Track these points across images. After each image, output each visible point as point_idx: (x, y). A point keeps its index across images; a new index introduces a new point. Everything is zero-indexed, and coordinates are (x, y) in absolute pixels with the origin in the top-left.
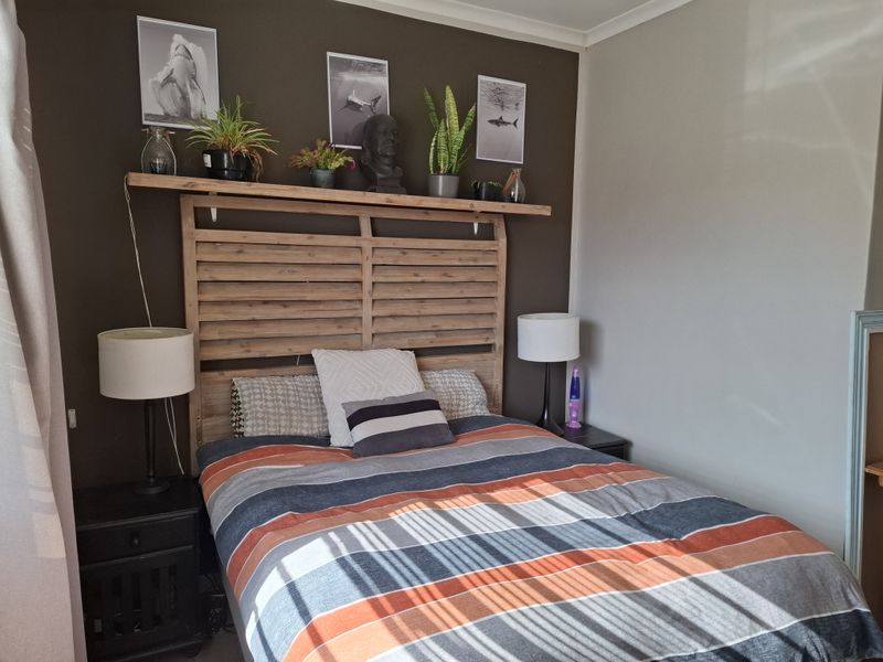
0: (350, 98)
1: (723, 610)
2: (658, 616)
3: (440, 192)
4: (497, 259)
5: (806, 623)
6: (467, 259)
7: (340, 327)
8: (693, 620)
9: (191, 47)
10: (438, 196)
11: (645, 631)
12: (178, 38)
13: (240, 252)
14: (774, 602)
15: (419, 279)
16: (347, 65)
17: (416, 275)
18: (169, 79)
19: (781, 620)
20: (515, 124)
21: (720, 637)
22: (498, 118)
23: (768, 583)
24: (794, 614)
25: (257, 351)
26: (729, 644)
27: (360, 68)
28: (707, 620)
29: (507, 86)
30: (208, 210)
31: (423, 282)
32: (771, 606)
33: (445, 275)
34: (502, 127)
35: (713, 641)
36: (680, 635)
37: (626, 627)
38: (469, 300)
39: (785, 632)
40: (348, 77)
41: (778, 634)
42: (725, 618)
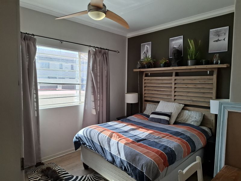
0: (174, 47)
1: (116, 148)
2: (107, 142)
3: (190, 65)
4: (213, 81)
5: (128, 162)
6: (202, 81)
7: (168, 97)
8: (111, 146)
9: (148, 46)
10: (189, 66)
11: (103, 142)
12: (146, 45)
13: (151, 81)
14: (125, 154)
15: (187, 87)
16: (173, 40)
17: (186, 86)
18: (145, 53)
19: (123, 157)
20: (224, 40)
21: (111, 151)
22: (217, 39)
23: (127, 151)
24: (126, 158)
25: (153, 99)
26: (112, 153)
27: (177, 39)
28: (113, 147)
29: (220, 30)
30: (148, 74)
31: (188, 87)
32: (124, 154)
33: (195, 86)
34: (219, 42)
35: (110, 151)
36: (107, 146)
37: (101, 139)
38: (204, 93)
39: (122, 160)
40: (173, 42)
41: (121, 159)
42: (115, 149)
